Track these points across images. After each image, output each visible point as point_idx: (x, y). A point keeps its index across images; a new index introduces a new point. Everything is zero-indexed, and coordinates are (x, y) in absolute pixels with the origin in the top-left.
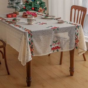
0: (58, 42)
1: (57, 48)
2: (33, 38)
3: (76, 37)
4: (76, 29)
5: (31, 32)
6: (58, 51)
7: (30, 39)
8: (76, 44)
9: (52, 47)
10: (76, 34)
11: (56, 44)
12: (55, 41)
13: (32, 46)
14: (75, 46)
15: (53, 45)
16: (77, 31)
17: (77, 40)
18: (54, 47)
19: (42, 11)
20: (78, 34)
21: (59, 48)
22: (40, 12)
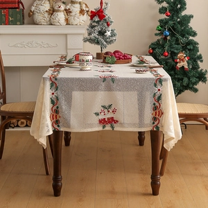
0: (113, 108)
1: (112, 121)
2: (59, 92)
3: (154, 104)
4: (155, 85)
5: (56, 79)
6: (113, 127)
7: (53, 94)
8: (155, 119)
9: (101, 117)
10: (156, 97)
11: (109, 111)
12: (107, 105)
13: (58, 107)
14: (154, 123)
15: (102, 114)
16: (159, 90)
17: (157, 111)
18: (104, 119)
19: (183, 61)
20: (160, 98)
21: (116, 122)
22: (180, 63)
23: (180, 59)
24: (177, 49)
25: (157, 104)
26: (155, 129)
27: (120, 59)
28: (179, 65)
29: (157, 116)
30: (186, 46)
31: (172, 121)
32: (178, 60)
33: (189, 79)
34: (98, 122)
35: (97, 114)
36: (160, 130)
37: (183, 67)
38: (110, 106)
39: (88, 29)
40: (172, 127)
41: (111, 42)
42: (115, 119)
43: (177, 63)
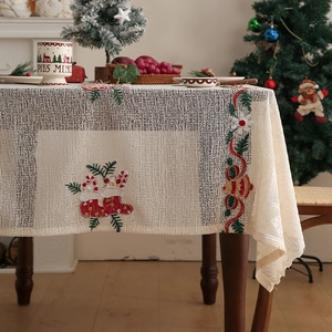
0: (117, 172)
1: (115, 206)
3: (229, 161)
4: (232, 110)
8: (231, 202)
9: (87, 195)
10: (235, 143)
11: (106, 181)
12: (102, 164)
14: (228, 213)
15: (90, 187)
17: (238, 181)
18: (96, 201)
19: (313, 101)
20: (244, 144)
21: (128, 209)
22: (304, 103)
23: (304, 94)
24: (297, 73)
25: (237, 162)
26: (231, 230)
27: (149, 72)
28: (303, 110)
29: (237, 195)
30: (319, 66)
31: (277, 206)
32: (300, 98)
33: (327, 144)
34: (78, 210)
35: (75, 188)
36: (246, 231)
37: (312, 114)
38: (110, 167)
39: (73, 7)
40: (277, 223)
41: (130, 38)
42: (123, 201)
43: (297, 104)
